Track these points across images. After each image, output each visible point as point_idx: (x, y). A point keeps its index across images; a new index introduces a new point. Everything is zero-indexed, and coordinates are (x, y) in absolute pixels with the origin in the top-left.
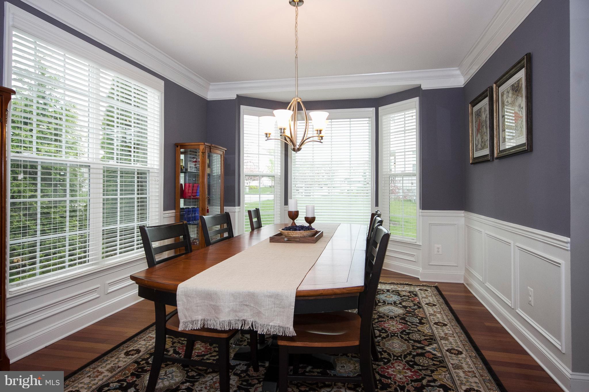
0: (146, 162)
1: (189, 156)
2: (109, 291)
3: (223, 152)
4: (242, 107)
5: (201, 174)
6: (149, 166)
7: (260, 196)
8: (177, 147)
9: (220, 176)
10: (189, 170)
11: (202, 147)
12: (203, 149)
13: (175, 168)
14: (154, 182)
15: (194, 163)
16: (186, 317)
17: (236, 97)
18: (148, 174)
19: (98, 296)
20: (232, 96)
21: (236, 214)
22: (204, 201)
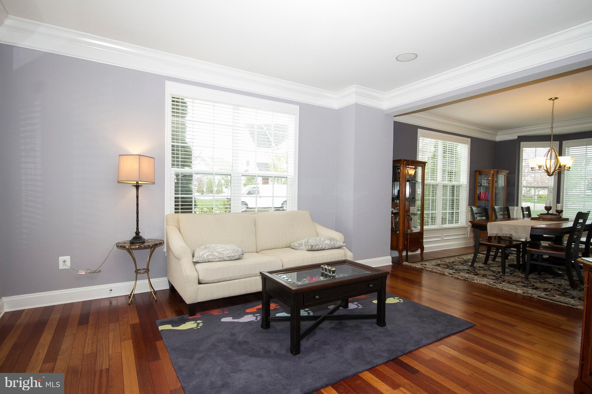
0: (460, 181)
1: (483, 176)
2: (445, 239)
3: (506, 173)
4: (522, 143)
5: (491, 186)
6: (461, 183)
7: (534, 204)
8: (477, 172)
9: (503, 188)
10: (483, 185)
11: (492, 172)
12: (493, 173)
13: (475, 183)
14: (464, 191)
15: (486, 181)
16: (490, 232)
17: (517, 137)
18: (460, 187)
19: (440, 239)
20: (515, 137)
21: (515, 211)
22: (492, 202)
